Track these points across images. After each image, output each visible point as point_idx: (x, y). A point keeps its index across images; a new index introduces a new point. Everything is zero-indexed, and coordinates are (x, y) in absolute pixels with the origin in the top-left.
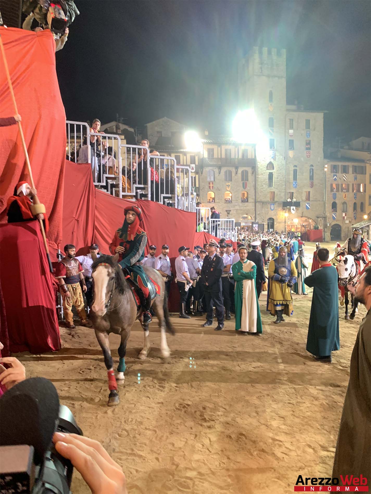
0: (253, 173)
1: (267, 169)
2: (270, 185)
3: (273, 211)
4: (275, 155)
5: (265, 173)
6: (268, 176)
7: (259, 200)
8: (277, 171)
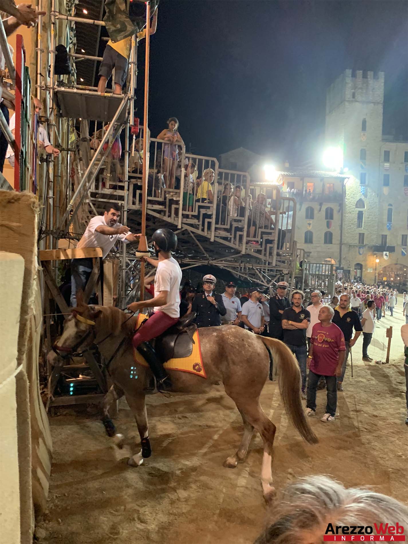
0: (339, 211)
1: (356, 208)
2: (359, 225)
3: (362, 256)
4: (367, 192)
5: (353, 211)
6: (357, 216)
7: (345, 242)
8: (368, 209)
